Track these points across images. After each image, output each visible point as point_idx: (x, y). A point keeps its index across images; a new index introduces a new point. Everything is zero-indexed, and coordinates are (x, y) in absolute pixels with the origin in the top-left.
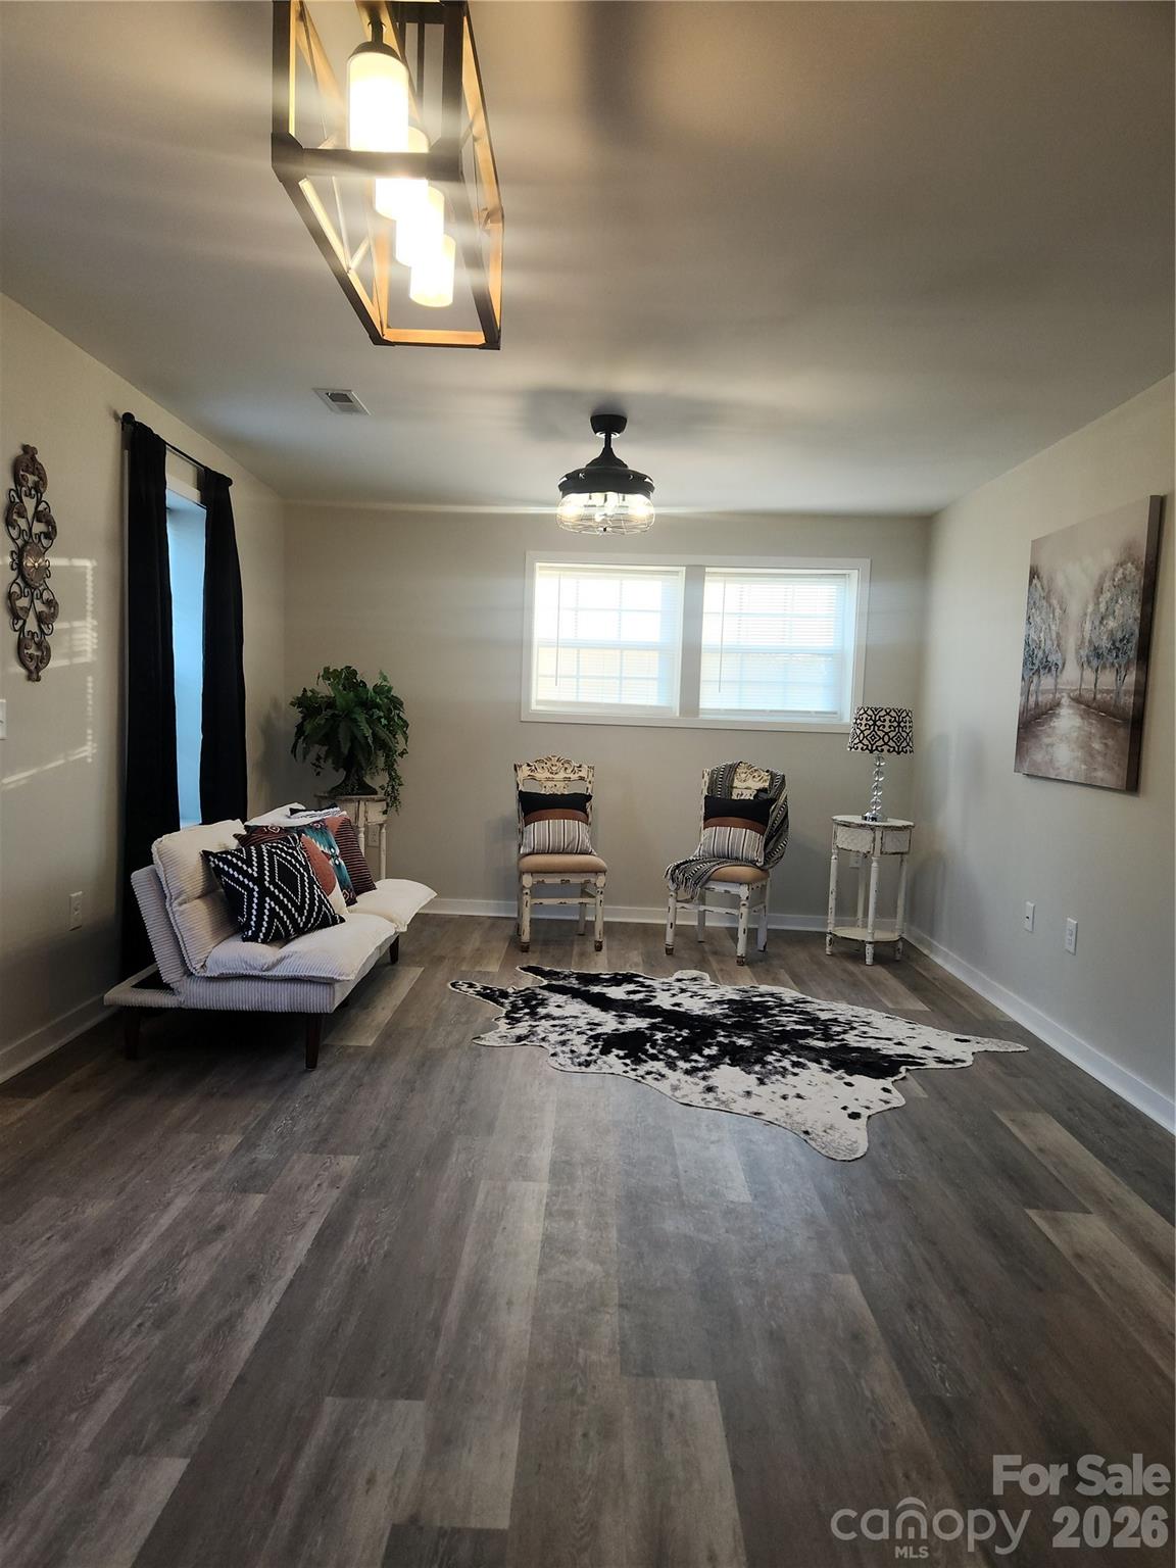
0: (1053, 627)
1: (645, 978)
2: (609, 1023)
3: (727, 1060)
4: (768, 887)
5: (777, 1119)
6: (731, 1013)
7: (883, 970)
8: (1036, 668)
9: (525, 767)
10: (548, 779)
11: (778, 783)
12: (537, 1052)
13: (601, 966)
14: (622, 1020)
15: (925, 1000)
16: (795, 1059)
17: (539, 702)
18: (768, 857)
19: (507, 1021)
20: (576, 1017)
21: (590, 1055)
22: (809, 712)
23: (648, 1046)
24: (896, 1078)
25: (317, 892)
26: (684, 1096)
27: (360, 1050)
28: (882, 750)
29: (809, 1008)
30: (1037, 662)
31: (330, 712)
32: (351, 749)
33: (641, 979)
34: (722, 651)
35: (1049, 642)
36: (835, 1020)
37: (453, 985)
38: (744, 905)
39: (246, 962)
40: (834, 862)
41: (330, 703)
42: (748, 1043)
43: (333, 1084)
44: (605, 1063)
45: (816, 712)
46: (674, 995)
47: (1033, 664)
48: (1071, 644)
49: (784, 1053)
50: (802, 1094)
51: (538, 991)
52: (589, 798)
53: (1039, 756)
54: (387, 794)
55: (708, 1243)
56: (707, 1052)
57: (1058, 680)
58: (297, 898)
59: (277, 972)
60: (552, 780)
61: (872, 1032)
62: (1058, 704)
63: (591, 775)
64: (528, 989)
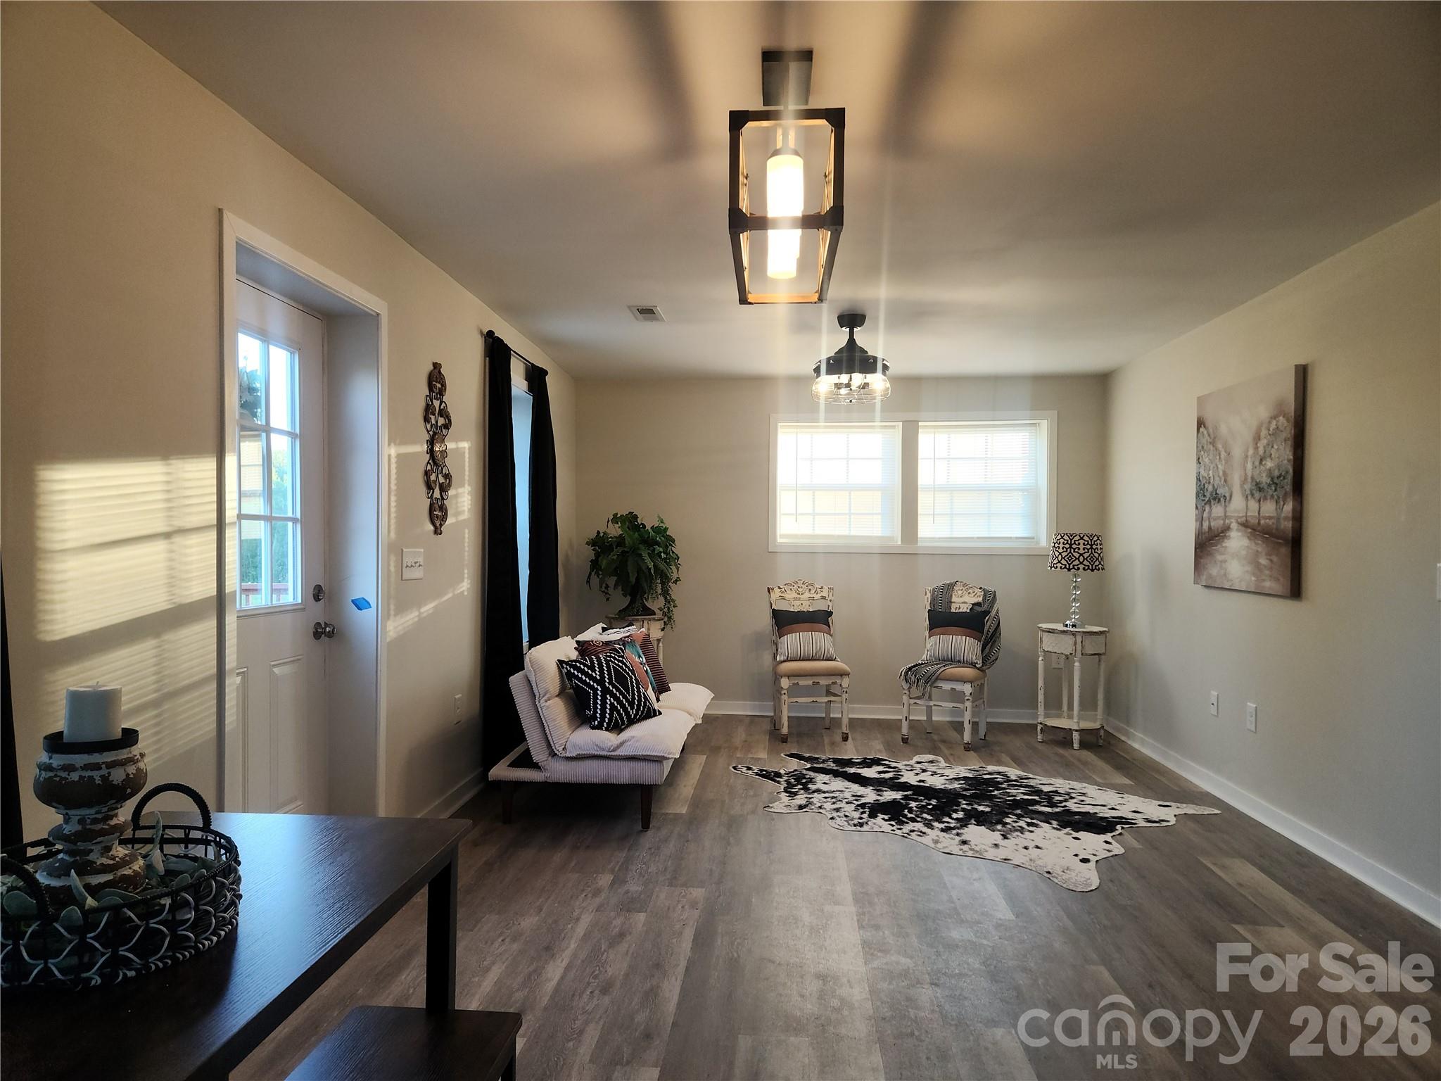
0: (1220, 466)
1: (890, 761)
2: (870, 795)
3: (973, 821)
4: (985, 685)
5: (1023, 864)
6: (968, 787)
7: (1089, 753)
8: (1207, 499)
9: (776, 590)
10: (796, 599)
11: (990, 597)
12: (818, 817)
13: (850, 751)
14: (879, 793)
15: (1128, 775)
16: (1029, 820)
17: (783, 536)
18: (985, 659)
19: (787, 794)
20: (842, 791)
21: (861, 818)
22: (1011, 538)
23: (906, 812)
24: (1114, 834)
25: (642, 690)
26: (944, 848)
27: (677, 817)
28: (1079, 569)
29: (1032, 783)
30: (1208, 495)
31: (620, 549)
32: (637, 579)
33: (887, 762)
34: (934, 489)
35: (1217, 479)
36: (1056, 792)
37: (734, 768)
38: (968, 700)
39: (597, 745)
40: (1041, 663)
41: (620, 541)
42: (988, 809)
43: (666, 840)
44: (875, 824)
45: (1017, 538)
46: (917, 774)
47: (1205, 496)
48: (1236, 479)
49: (1019, 817)
50: (1039, 845)
51: (805, 772)
52: (830, 614)
53: (1214, 571)
54: (665, 614)
55: (987, 945)
56: (955, 816)
57: (1227, 509)
58: (629, 695)
59: (621, 752)
60: (799, 599)
61: (1088, 801)
62: (1228, 528)
63: (831, 594)
64: (796, 770)
